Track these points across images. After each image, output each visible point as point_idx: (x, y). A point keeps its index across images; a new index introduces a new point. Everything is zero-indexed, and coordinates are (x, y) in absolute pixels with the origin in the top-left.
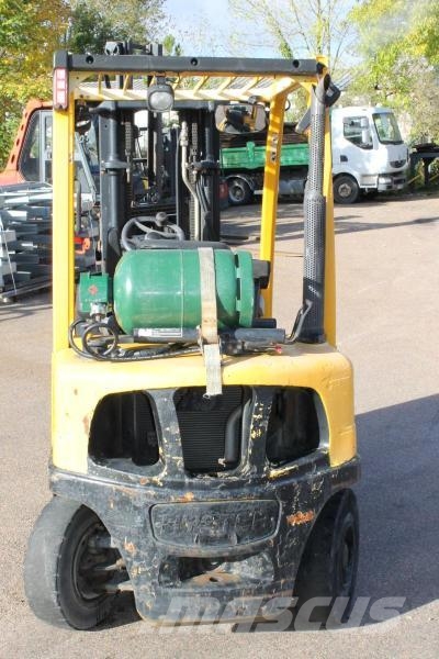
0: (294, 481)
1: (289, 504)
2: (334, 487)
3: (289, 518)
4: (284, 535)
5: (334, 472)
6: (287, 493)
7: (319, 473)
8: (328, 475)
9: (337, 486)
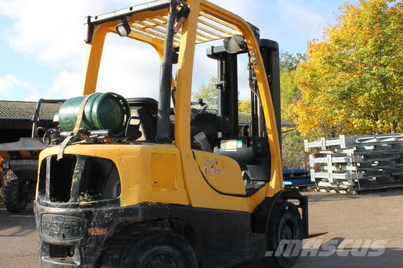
0: (93, 209)
1: (90, 221)
2: (120, 219)
3: (90, 230)
4: (87, 239)
5: (121, 210)
6: (89, 215)
7: (110, 208)
8: (116, 210)
9: (123, 218)
